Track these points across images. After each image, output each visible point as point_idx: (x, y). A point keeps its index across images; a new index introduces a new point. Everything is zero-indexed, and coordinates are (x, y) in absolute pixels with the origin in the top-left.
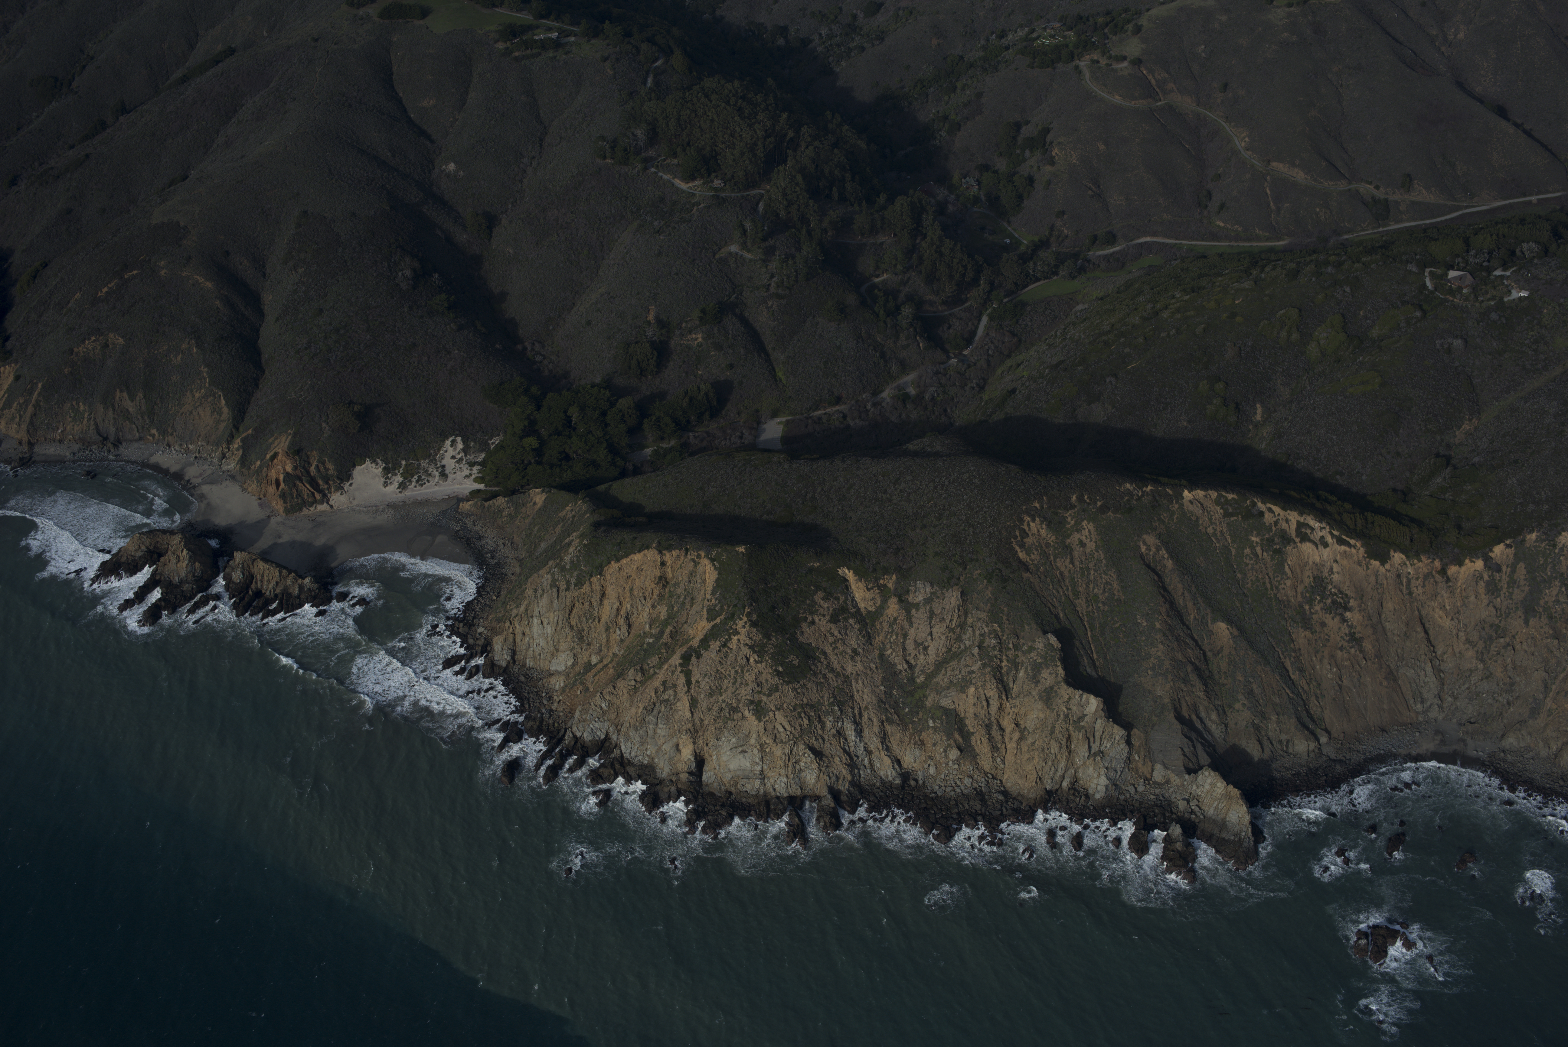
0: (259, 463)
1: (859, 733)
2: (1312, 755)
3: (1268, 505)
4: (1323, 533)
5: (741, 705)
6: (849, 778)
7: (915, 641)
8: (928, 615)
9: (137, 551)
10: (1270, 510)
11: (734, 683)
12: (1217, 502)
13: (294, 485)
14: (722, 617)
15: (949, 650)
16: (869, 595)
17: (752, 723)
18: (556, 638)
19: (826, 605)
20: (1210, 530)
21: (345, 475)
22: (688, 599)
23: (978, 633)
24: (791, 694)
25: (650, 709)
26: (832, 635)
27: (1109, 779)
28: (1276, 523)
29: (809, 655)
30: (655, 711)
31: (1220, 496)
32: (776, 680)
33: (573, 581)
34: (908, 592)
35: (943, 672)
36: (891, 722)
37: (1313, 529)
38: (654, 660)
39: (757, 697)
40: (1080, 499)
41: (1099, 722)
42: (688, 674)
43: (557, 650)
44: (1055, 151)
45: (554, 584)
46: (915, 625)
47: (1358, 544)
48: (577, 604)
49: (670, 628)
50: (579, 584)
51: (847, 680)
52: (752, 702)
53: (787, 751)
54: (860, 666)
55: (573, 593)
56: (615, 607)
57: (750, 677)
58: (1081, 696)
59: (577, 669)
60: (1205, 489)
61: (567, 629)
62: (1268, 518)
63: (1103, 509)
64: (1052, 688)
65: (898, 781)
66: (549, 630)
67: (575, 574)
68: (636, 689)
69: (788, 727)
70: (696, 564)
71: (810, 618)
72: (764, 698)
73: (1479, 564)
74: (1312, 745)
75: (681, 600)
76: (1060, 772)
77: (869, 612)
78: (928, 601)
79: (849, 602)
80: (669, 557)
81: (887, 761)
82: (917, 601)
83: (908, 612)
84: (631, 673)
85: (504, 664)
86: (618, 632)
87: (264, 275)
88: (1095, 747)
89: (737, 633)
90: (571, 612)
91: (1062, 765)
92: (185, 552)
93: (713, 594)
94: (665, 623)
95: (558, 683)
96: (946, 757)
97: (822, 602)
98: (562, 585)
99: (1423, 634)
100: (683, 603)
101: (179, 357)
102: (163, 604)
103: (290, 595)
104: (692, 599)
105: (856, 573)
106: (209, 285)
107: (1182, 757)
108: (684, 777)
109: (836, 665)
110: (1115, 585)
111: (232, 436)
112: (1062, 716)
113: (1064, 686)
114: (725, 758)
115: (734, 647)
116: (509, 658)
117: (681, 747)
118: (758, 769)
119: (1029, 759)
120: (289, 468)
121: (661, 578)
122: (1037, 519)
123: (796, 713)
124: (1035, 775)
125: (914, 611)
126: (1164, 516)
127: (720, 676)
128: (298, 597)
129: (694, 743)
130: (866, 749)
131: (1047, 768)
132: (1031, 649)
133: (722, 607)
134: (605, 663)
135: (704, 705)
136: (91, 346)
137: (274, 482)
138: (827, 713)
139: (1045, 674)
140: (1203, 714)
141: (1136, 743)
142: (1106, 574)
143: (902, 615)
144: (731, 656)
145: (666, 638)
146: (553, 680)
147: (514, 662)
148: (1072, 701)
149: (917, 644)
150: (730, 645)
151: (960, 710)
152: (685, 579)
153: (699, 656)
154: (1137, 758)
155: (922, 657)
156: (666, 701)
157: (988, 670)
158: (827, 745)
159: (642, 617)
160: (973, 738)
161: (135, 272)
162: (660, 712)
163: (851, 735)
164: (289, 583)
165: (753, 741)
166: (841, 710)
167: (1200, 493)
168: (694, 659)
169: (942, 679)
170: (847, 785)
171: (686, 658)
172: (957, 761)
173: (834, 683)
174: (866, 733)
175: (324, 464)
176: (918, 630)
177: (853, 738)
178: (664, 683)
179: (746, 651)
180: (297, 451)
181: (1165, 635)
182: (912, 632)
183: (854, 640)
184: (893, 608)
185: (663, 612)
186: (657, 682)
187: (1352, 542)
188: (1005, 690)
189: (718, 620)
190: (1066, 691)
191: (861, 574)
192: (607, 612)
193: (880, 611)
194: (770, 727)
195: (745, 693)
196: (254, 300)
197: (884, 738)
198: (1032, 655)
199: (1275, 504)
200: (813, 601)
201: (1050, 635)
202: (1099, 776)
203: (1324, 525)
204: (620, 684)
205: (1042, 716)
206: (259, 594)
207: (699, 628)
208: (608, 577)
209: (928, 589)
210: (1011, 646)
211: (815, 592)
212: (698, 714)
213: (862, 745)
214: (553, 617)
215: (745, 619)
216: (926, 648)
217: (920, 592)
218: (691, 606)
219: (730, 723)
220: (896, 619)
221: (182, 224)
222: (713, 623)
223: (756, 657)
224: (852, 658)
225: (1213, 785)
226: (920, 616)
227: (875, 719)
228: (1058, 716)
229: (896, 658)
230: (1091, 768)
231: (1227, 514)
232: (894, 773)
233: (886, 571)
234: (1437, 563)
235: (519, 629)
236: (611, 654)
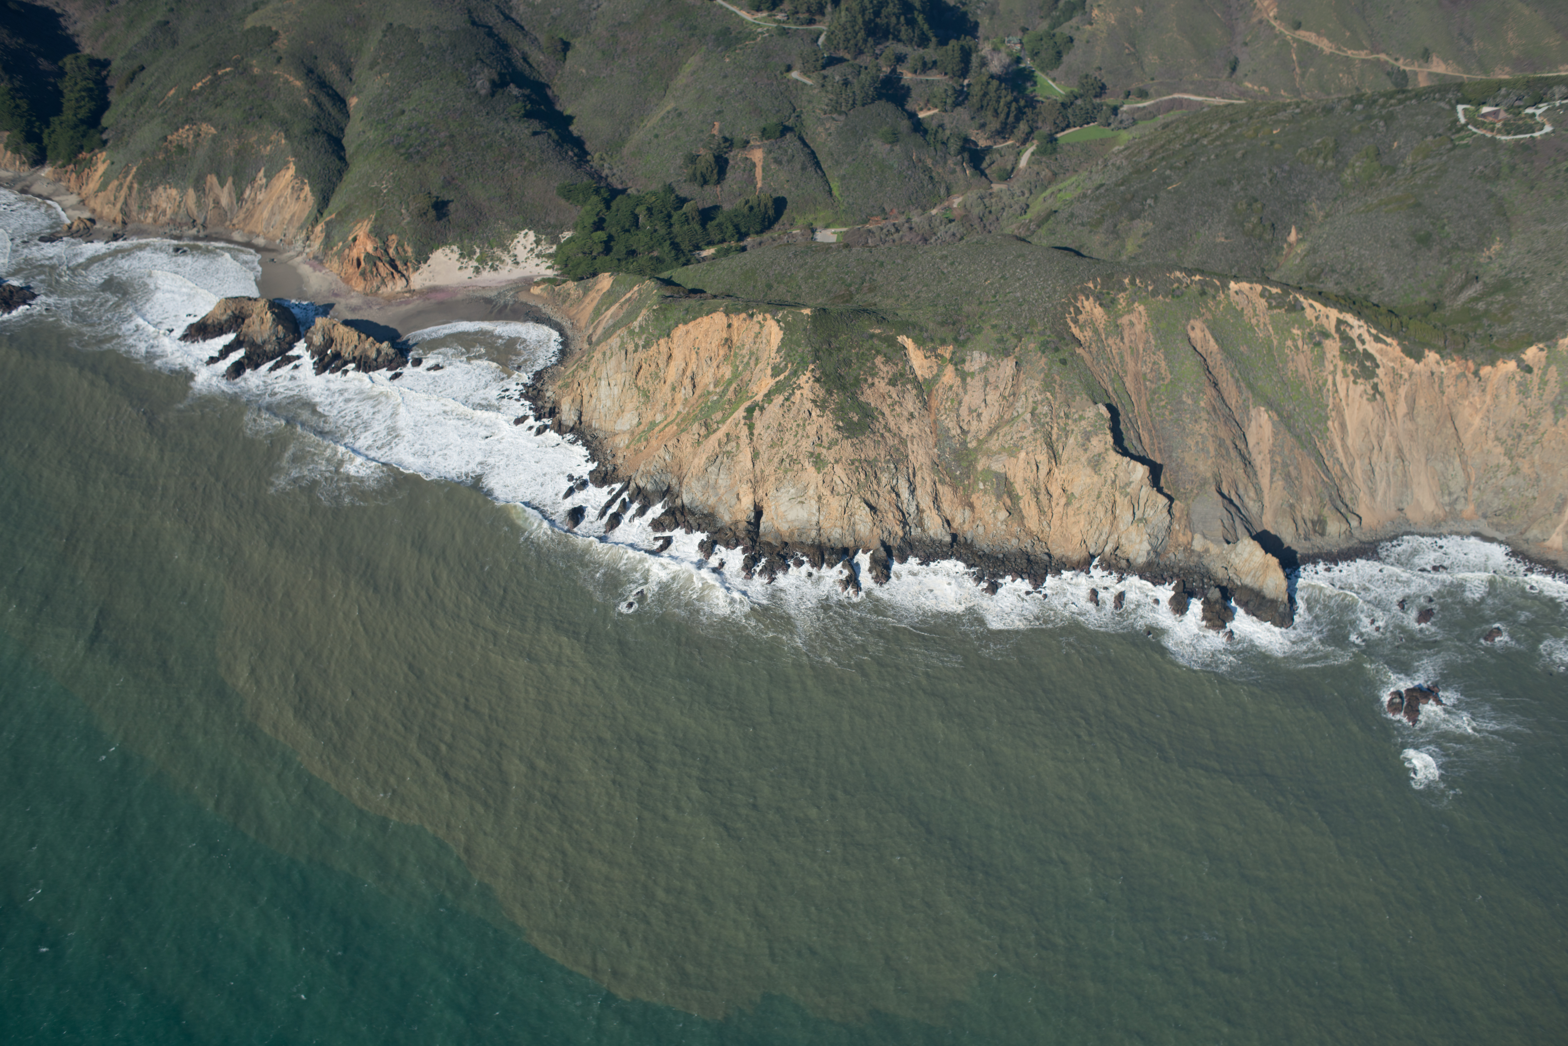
0: (341, 244)
1: (913, 492)
2: (1343, 536)
3: (1311, 301)
4: (1361, 331)
5: (801, 457)
6: (901, 533)
7: (970, 408)
8: (982, 383)
9: (222, 314)
10: (1311, 306)
11: (796, 436)
12: (1262, 295)
13: (375, 264)
14: (787, 373)
15: (1002, 417)
16: (926, 363)
17: (811, 474)
18: (623, 398)
19: (885, 369)
20: (1254, 321)
21: (422, 257)
22: (753, 359)
23: (1030, 400)
24: (850, 449)
25: (713, 459)
26: (890, 397)
27: (1150, 544)
28: (1317, 318)
29: (868, 414)
30: (718, 461)
31: (1264, 290)
32: (836, 435)
33: (641, 343)
34: (963, 361)
35: (995, 437)
36: (942, 482)
37: (1352, 327)
38: (718, 416)
39: (818, 450)
40: (1133, 282)
41: (1144, 489)
42: (751, 427)
43: (623, 411)
44: (1096, 12)
45: (622, 346)
46: (970, 393)
47: (1395, 343)
48: (644, 365)
49: (734, 385)
50: (647, 346)
51: (903, 442)
52: (812, 454)
53: (844, 503)
54: (915, 429)
55: (641, 355)
56: (681, 368)
57: (812, 430)
58: (1128, 463)
59: (642, 427)
60: (1251, 282)
61: (635, 390)
62: (1309, 314)
63: (1154, 294)
64: (1099, 455)
65: (948, 539)
66: (616, 391)
67: (644, 337)
68: (699, 443)
69: (845, 480)
70: (762, 326)
71: (870, 380)
72: (824, 451)
73: (1512, 365)
74: (1344, 526)
75: (745, 360)
76: (1104, 537)
77: (925, 379)
78: (984, 369)
79: (908, 368)
80: (736, 321)
81: (938, 521)
82: (972, 370)
83: (964, 380)
84: (696, 426)
85: (571, 425)
86: (683, 391)
87: (351, 80)
88: (1139, 514)
89: (800, 387)
90: (637, 374)
91: (1107, 529)
92: (269, 314)
93: (778, 351)
94: (730, 382)
95: (622, 441)
96: (995, 518)
97: (882, 366)
98: (631, 347)
99: (1453, 430)
100: (748, 363)
101: (268, 148)
102: (246, 361)
103: (367, 357)
104: (757, 359)
105: (916, 341)
106: (298, 84)
107: (1221, 528)
108: (743, 525)
109: (892, 425)
110: (1163, 364)
111: (316, 221)
112: (1109, 482)
113: (1112, 453)
114: (782, 509)
115: (797, 401)
116: (576, 418)
117: (741, 496)
118: (814, 519)
119: (1074, 523)
120: (370, 248)
121: (727, 340)
122: (1091, 299)
123: (853, 467)
124: (1080, 537)
125: (969, 379)
126: (1211, 303)
127: (781, 429)
128: (376, 360)
129: (754, 492)
130: (917, 506)
131: (1092, 531)
132: (1081, 418)
133: (786, 365)
134: (669, 420)
135: (766, 456)
136: (185, 135)
137: (355, 262)
138: (883, 470)
139: (1094, 441)
140: (1241, 491)
141: (1177, 514)
142: (1154, 354)
143: (958, 381)
144: (794, 409)
145: (730, 394)
146: (617, 440)
147: (581, 423)
148: (1119, 468)
149: (971, 411)
150: (792, 399)
151: (1010, 474)
152: (751, 340)
153: (762, 409)
154: (1177, 527)
155: (975, 423)
156: (728, 453)
157: (1038, 435)
158: (882, 500)
159: (706, 379)
160: (1021, 501)
161: (228, 70)
162: (722, 463)
163: (905, 494)
164: (367, 346)
165: (811, 492)
166: (896, 468)
167: (1245, 286)
168: (757, 413)
169: (994, 444)
170: (899, 541)
171: (750, 411)
172: (1005, 521)
173: (890, 442)
174: (919, 492)
175: (403, 246)
176: (972, 397)
177: (907, 495)
178: (728, 435)
179: (809, 405)
180: (378, 233)
181: (1209, 413)
182: (966, 399)
183: (911, 403)
184: (949, 376)
185: (727, 372)
186: (720, 434)
187: (1389, 340)
188: (1055, 456)
189: (782, 377)
190: (1114, 458)
191: (920, 343)
192: (672, 373)
193: (936, 378)
194: (828, 479)
195: (806, 445)
196: (340, 101)
197: (936, 499)
198: (1083, 423)
199: (1316, 300)
200: (874, 363)
201: (1100, 405)
202: (1141, 542)
203: (1362, 323)
204: (684, 437)
205: (1088, 480)
206: (337, 356)
207: (763, 383)
208: (675, 340)
209: (984, 358)
210: (1062, 414)
211: (875, 356)
212: (759, 465)
213: (915, 503)
214: (620, 378)
215: (808, 374)
216: (979, 415)
217: (976, 360)
218: (756, 365)
219: (789, 474)
220: (951, 387)
221: (274, 29)
222: (777, 379)
223: (818, 412)
224: (909, 420)
225: (1251, 554)
226: (975, 384)
227: (928, 479)
228: (1106, 481)
229: (950, 423)
230: (1134, 533)
231: (1270, 307)
232: (944, 533)
233: (943, 342)
234: (1471, 364)
235: (586, 392)
236: (675, 413)
